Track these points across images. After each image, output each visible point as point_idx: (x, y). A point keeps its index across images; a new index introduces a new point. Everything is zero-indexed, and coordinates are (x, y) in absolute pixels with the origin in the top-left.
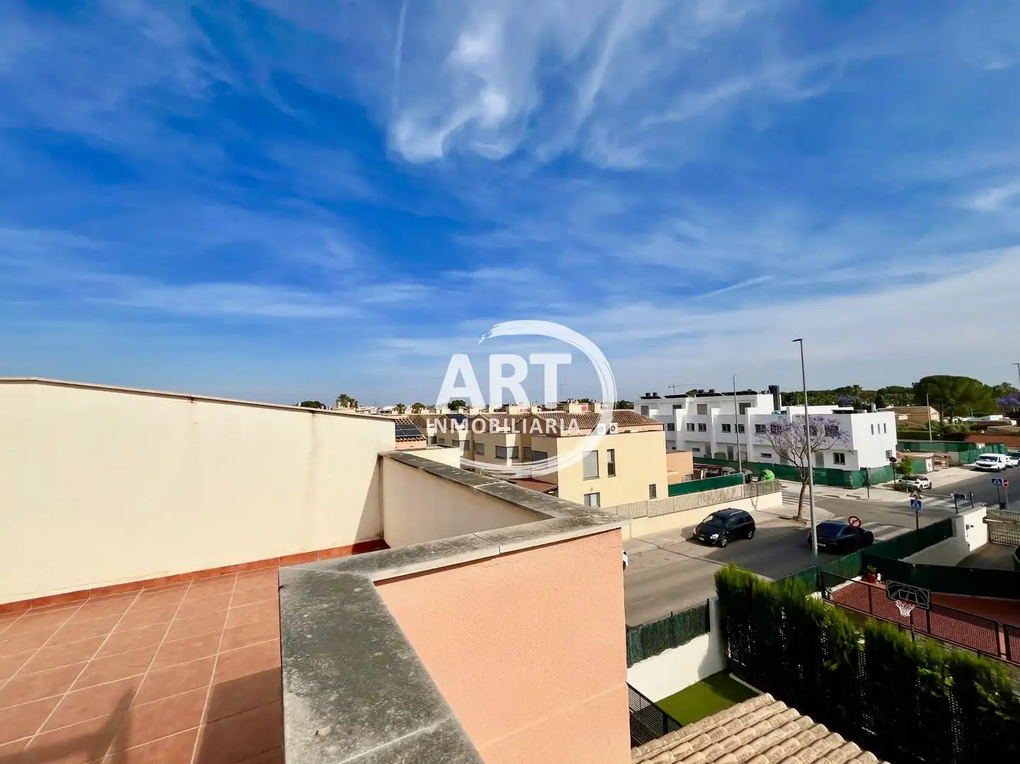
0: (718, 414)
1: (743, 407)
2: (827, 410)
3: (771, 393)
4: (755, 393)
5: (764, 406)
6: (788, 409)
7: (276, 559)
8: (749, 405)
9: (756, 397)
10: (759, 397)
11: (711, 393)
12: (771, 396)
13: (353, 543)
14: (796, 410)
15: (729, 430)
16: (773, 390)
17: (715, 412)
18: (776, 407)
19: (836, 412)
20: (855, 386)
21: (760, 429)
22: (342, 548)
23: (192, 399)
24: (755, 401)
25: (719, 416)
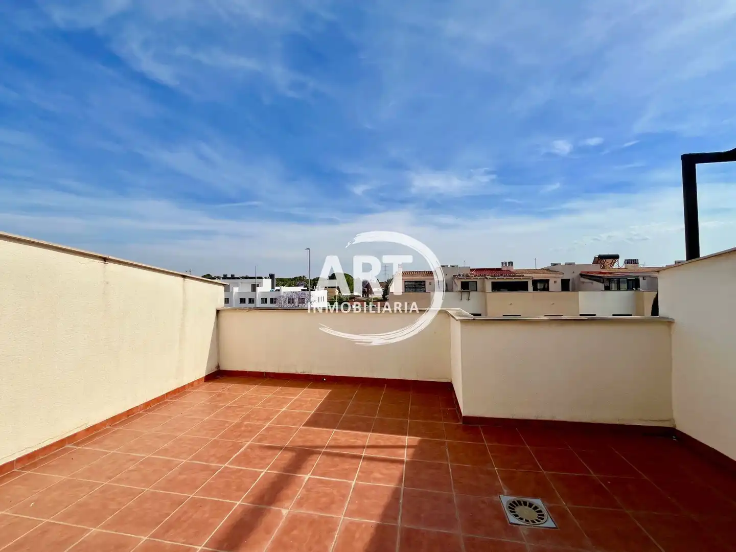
0: (237, 291)
1: (254, 288)
2: (298, 289)
3: (271, 278)
4: (261, 278)
5: (266, 286)
6: (281, 288)
7: (163, 396)
8: (258, 286)
9: (262, 281)
10: (264, 280)
11: (233, 277)
12: (270, 280)
13: (204, 375)
14: (285, 290)
15: (245, 302)
16: (272, 276)
17: (236, 290)
18: (273, 287)
19: (303, 290)
20: (304, 276)
21: (264, 301)
22: (199, 381)
23: (105, 259)
24: (261, 283)
25: (239, 293)
